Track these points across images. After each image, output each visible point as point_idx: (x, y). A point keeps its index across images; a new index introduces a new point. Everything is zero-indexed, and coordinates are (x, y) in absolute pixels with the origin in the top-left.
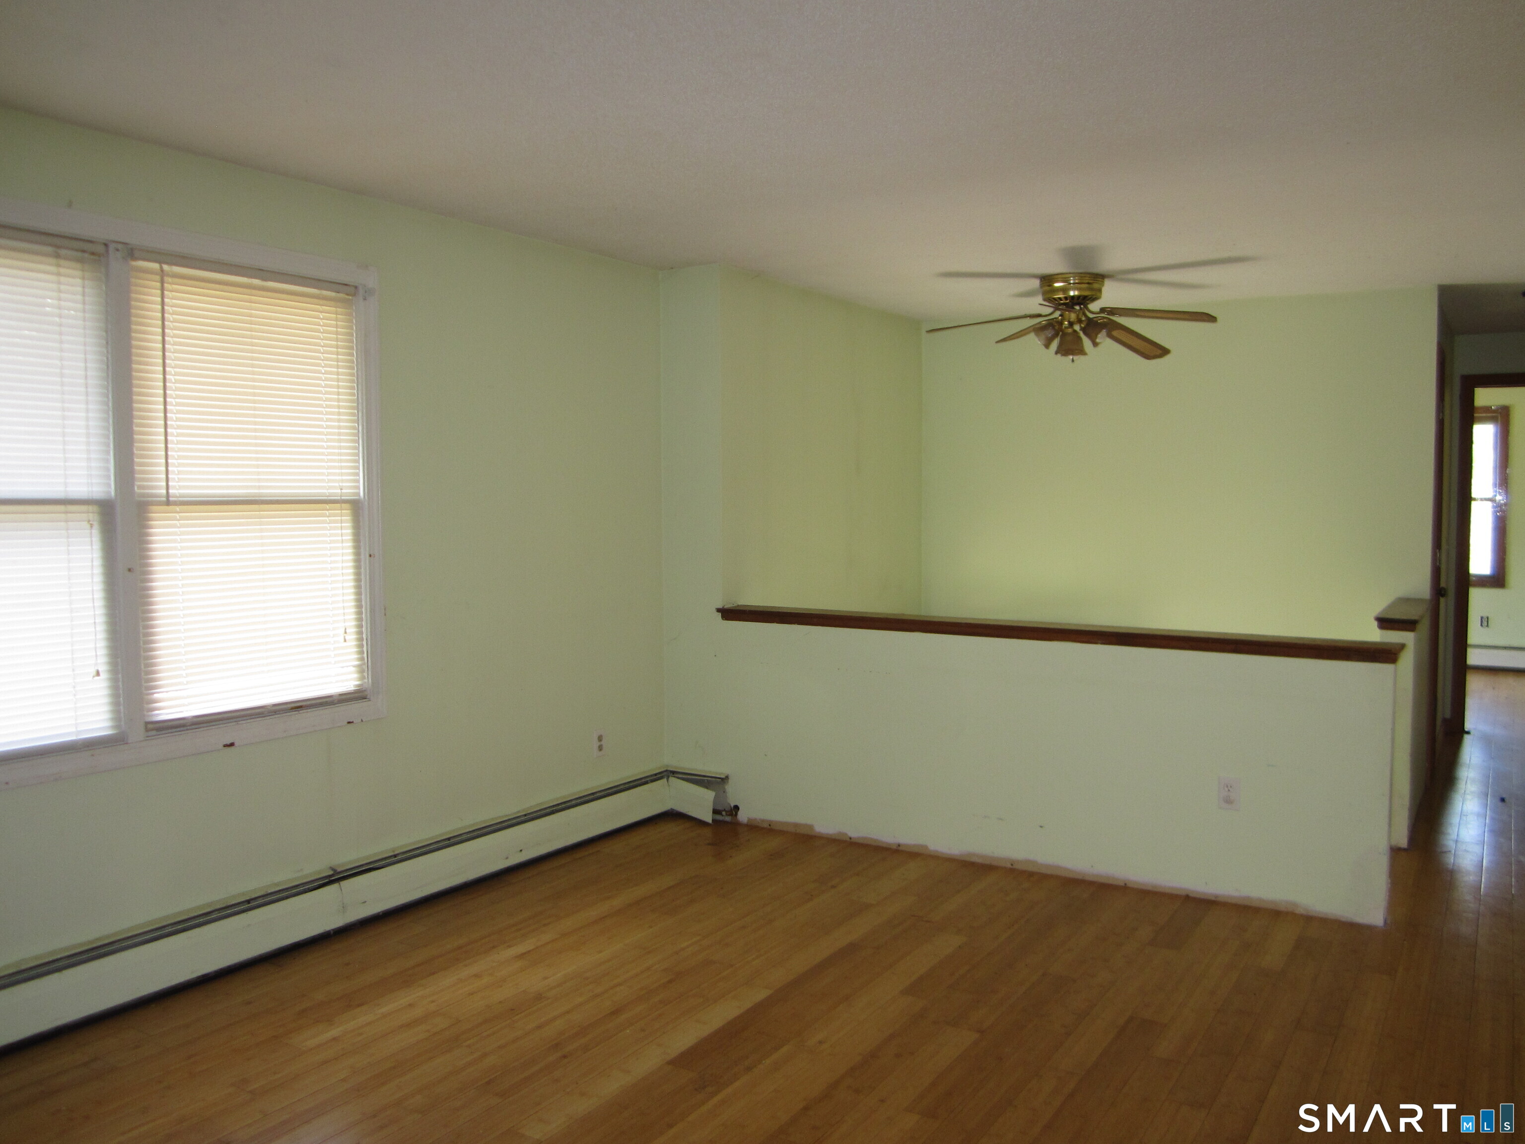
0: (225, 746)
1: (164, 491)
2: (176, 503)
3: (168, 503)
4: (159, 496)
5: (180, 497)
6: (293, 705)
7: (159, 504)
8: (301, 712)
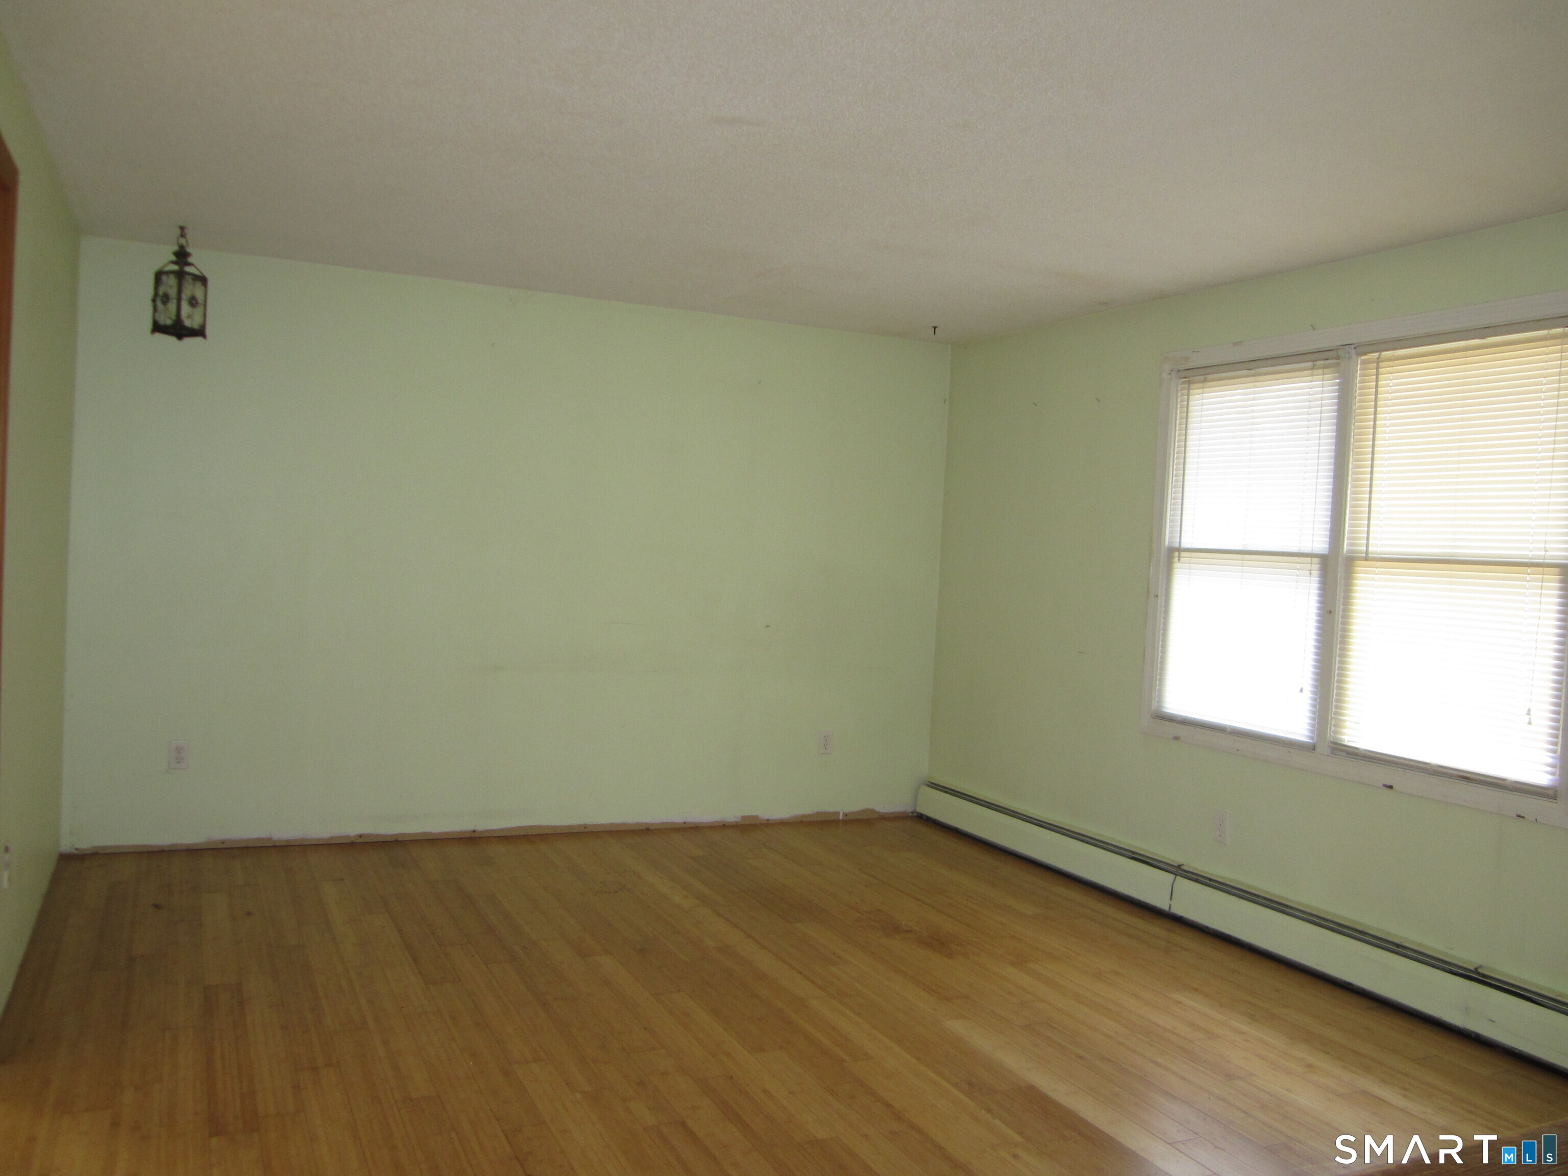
0: (1385, 786)
1: (1365, 548)
2: (1376, 559)
3: (1366, 559)
4: (1360, 552)
5: (1380, 554)
6: (1461, 774)
7: (1360, 559)
8: (1469, 784)
